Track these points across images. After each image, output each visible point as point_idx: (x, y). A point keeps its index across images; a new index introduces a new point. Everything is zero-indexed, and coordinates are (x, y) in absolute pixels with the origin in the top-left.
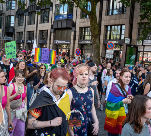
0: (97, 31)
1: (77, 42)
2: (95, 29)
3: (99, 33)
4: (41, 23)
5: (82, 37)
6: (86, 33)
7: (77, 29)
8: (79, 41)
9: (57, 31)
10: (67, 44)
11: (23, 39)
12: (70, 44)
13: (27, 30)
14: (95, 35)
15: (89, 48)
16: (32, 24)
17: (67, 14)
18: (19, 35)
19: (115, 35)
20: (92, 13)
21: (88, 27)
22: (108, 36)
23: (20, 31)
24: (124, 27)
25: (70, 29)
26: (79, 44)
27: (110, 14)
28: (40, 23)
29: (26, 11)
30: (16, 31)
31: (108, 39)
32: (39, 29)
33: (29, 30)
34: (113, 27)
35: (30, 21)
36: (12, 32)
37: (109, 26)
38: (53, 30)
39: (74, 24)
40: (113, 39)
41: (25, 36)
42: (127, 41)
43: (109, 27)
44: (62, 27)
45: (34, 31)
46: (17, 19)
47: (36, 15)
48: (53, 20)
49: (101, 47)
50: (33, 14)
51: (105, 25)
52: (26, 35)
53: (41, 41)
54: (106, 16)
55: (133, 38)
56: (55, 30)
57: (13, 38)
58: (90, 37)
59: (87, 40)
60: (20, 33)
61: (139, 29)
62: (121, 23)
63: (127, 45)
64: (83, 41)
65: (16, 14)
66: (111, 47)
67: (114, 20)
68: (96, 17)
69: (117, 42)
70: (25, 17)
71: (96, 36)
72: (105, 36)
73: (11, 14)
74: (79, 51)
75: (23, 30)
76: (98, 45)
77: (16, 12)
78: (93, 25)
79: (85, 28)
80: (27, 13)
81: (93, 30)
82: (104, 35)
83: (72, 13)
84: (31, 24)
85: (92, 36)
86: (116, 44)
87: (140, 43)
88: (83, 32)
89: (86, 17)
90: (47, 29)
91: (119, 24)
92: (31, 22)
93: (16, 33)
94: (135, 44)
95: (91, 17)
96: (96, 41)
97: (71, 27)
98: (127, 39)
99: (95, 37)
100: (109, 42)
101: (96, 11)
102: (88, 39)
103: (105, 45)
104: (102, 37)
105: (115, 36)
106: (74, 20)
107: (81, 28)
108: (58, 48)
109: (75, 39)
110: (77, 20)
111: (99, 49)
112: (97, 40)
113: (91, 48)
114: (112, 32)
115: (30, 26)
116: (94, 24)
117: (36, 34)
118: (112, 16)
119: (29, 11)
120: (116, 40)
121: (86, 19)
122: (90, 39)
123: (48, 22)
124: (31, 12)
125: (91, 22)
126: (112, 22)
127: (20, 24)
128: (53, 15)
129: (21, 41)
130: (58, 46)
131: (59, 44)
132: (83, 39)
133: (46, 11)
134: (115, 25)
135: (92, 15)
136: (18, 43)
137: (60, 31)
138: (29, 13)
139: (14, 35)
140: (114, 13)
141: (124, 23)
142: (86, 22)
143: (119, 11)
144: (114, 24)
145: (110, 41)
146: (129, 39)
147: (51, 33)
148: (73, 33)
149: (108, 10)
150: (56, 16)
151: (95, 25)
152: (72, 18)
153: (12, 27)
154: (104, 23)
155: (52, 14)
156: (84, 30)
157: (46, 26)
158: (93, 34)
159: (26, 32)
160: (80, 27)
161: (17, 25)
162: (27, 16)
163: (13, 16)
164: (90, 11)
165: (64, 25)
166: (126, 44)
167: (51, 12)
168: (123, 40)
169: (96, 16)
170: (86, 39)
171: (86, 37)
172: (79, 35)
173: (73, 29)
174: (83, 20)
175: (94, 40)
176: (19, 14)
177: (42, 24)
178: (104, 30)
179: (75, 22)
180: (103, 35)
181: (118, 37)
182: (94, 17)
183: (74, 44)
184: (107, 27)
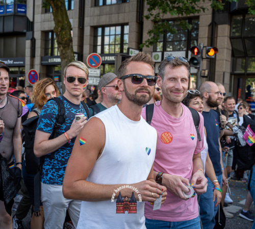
1: (37, 60)
5: (48, 51)
7: (38, 35)
8: (42, 59)
10: (19, 66)
12: (24, 66)
14: (64, 42)
17: (15, 4)
19: (111, 44)
22: (99, 48)
24: (127, 28)
25: (23, 34)
26: (42, 65)
27: (101, 3)
31: (99, 51)
34: (107, 29)
37: (100, 27)
39: (30, 25)
40: (108, 52)
43: (100, 30)
44: (6, 31)
51: (92, 25)
54: (93, 8)
62: (121, 21)
64: (51, 58)
67: (108, 16)
72: (92, 47)
74: (34, 75)
81: (60, 31)
82: (90, 45)
83: (26, 2)
85: (59, 43)
87: (158, 59)
88: (50, 41)
91: (117, 22)
95: (55, 5)
97: (25, 31)
98: (133, 50)
99: (65, 44)
104: (87, 49)
106: (30, 15)
107: (45, 33)
109: (33, 56)
110: (35, 16)
112: (69, 51)
114: (107, 39)
116: (60, 19)
118: (105, 7)
120: (114, 54)
126: (104, 20)
132: (50, 55)
134: (110, 26)
135: (56, 1)
137: (2, 41)
140: (108, 2)
141: (126, 21)
144: (108, 23)
145: (102, 56)
148: (28, 43)
151: (63, 22)
152: (25, 12)
156: (50, 37)
160: (43, 30)
165: (10, 27)
169: (63, 3)
170: (56, 54)
171: (56, 50)
172: (41, 48)
173: (29, 34)
174: (48, 15)
175: (62, 51)
178: (91, 35)
179: (31, 19)
180: (88, 46)
181: (118, 49)
182: (60, 4)
183: (32, 65)
184: (94, 29)
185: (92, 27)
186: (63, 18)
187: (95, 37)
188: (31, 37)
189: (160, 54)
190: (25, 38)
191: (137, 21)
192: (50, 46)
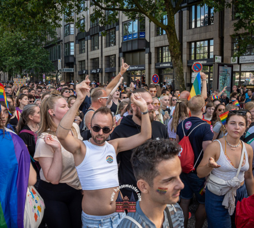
0: (178, 49)
1: (153, 66)
2: (174, 47)
3: (180, 52)
4: (106, 46)
5: (159, 59)
6: (164, 54)
7: (153, 50)
8: (155, 65)
9: (127, 55)
10: (141, 70)
11: (86, 69)
12: (145, 70)
13: (90, 58)
15: (169, 73)
16: (96, 50)
17: (138, 32)
18: (81, 64)
19: (202, 53)
20: (170, 26)
21: (165, 46)
22: (193, 56)
23: (82, 60)
24: (212, 42)
25: (144, 50)
26: (156, 68)
27: (193, 26)
28: (105, 48)
29: (88, 34)
30: (77, 60)
31: (193, 58)
32: (104, 55)
33: (92, 58)
34: (198, 43)
35: (93, 45)
36: (73, 61)
37: (193, 42)
38: (121, 54)
39: (148, 44)
40: (199, 58)
41: (89, 65)
42: (218, 60)
43: (193, 44)
44: (133, 49)
45: (98, 58)
46: (77, 45)
47: (100, 37)
48: (121, 42)
49: (185, 70)
50: (96, 37)
52: (89, 63)
53: (108, 69)
54: (188, 30)
55: (225, 55)
56: (124, 54)
57: (75, 69)
58: (170, 58)
59: (166, 63)
60: (82, 62)
61: (233, 43)
62: (208, 38)
63: (219, 65)
64: (161, 64)
65: (76, 40)
66: (198, 68)
67: (198, 35)
68: (175, 32)
69: (205, 62)
70: (86, 42)
71: (177, 56)
72: (188, 55)
73: (70, 41)
75: (85, 58)
76: (180, 68)
77: (76, 37)
78: (172, 43)
79: (162, 47)
80: (89, 36)
81: (173, 49)
83: (145, 30)
84: (94, 50)
85: (172, 56)
86: (204, 65)
87: (235, 61)
88: (160, 54)
89: (162, 34)
90: (114, 54)
91: (205, 38)
92: (94, 47)
93: (77, 63)
94: (229, 63)
95: (169, 33)
96: (177, 62)
97: (145, 48)
98: (217, 56)
100: (194, 63)
101: (174, 24)
102: (167, 61)
103: (189, 67)
104: (185, 57)
105: (202, 55)
106: (147, 38)
107: (157, 49)
108: (130, 76)
109: (150, 63)
110: (151, 38)
111: (183, 73)
112: (179, 62)
113: (172, 72)
114: (198, 51)
115: (93, 52)
116: (173, 41)
117: (102, 61)
118: (196, 29)
119: (91, 34)
120: (204, 59)
121: (162, 37)
122: (170, 61)
123: (115, 44)
124: (94, 35)
125: (169, 39)
126: (196, 37)
127: (81, 51)
128: (121, 35)
129: (84, 71)
130: (129, 74)
131: (131, 71)
132: (160, 62)
133: (111, 31)
134: (200, 41)
135: (170, 29)
136: (80, 74)
137: (131, 55)
138: (91, 36)
139: (76, 65)
140: (198, 25)
141: (212, 37)
142: (162, 40)
143: (205, 22)
144: (199, 39)
145: (195, 61)
146: (220, 57)
147: (119, 58)
148: (147, 55)
149: (189, 22)
150: (124, 37)
151: (175, 43)
152: (145, 37)
153: (73, 56)
154: (185, 39)
155: (119, 34)
156: (160, 51)
157: (114, 50)
158: (173, 54)
159: (89, 60)
160: (155, 47)
161: (78, 52)
162: (89, 41)
163: (73, 42)
164: (167, 24)
165: (135, 47)
166: (217, 63)
167: (117, 32)
168: (212, 59)
169: (174, 30)
170: (164, 61)
171: (164, 58)
172: (155, 58)
173: (147, 50)
174: (158, 37)
175: (174, 61)
176: (80, 39)
177: (108, 48)
178: (187, 48)
179: (148, 41)
180: (186, 55)
181: (206, 56)
182: (172, 31)
183: (150, 69)
184: (190, 43)
185: (188, 42)
186: (174, 40)
187: (190, 48)
188: (148, 52)
189: (236, 58)
190: (145, 52)
191: (219, 37)
192: (160, 56)
